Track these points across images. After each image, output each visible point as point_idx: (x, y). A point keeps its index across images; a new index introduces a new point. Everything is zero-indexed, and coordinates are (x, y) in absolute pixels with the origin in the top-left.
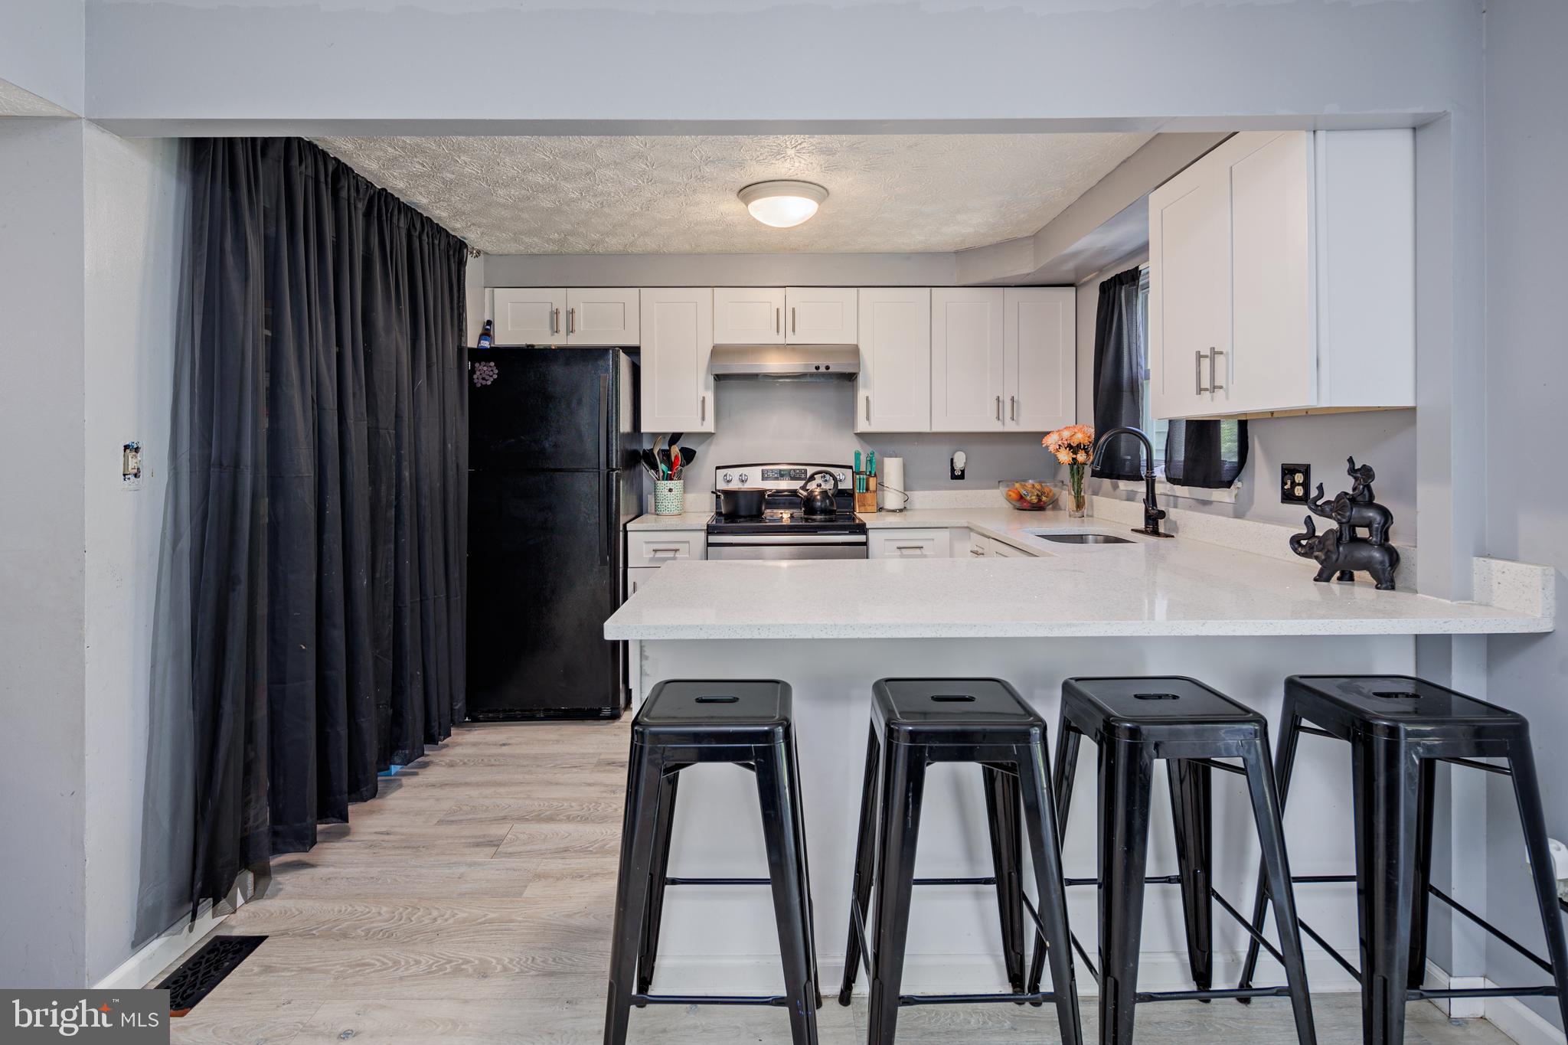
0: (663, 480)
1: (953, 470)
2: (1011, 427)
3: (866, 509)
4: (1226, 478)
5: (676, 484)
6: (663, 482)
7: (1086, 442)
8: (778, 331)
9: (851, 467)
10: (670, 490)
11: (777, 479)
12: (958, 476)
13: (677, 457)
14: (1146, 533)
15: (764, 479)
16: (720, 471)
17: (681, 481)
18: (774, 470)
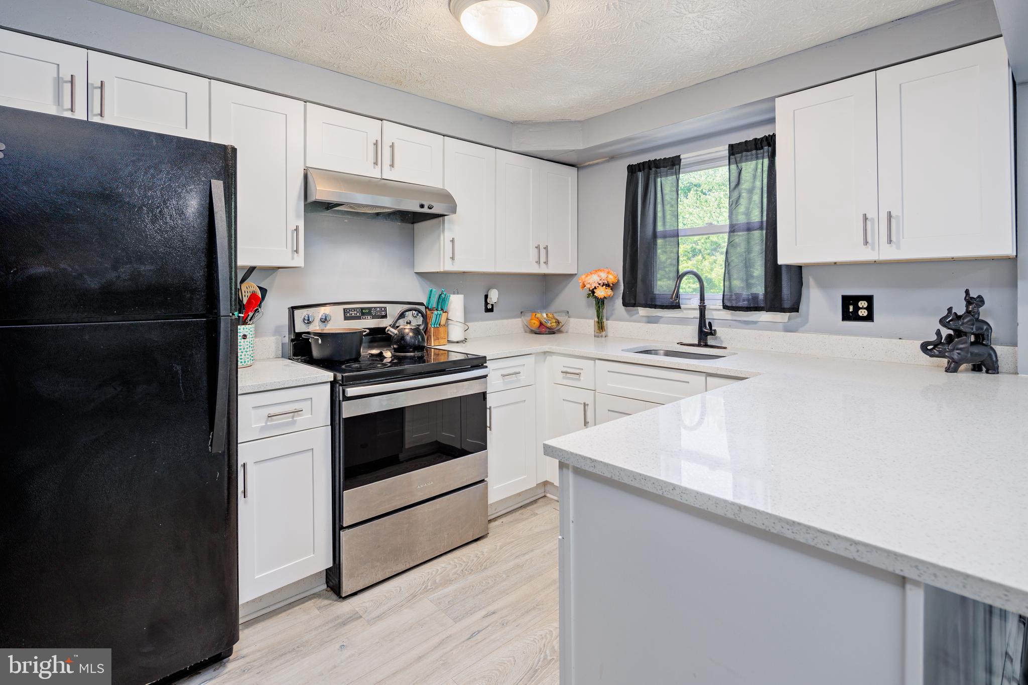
1: (486, 303)
2: (543, 270)
3: (439, 342)
7: (615, 282)
8: (375, 164)
9: (422, 304)
10: (245, 337)
11: (358, 318)
12: (489, 310)
13: (253, 296)
14: (699, 345)
15: (346, 318)
16: (296, 312)
17: (253, 325)
18: (355, 309)
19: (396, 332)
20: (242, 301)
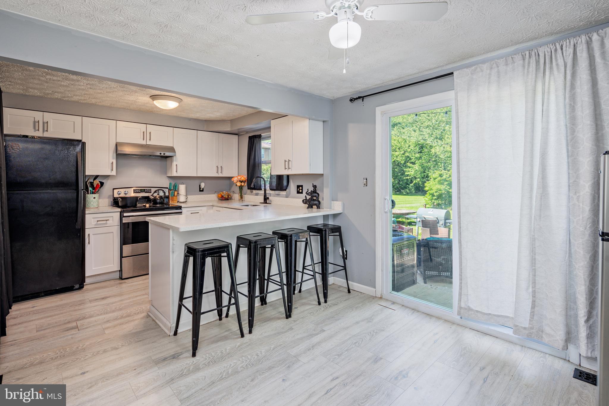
0: (91, 194)
1: (200, 188)
2: (220, 175)
4: (284, 188)
5: (96, 195)
6: (91, 195)
7: (245, 180)
8: (144, 139)
9: (167, 188)
10: (94, 198)
11: (140, 193)
12: (201, 190)
13: (98, 185)
14: (264, 203)
15: (134, 192)
16: (114, 190)
17: (98, 194)
18: (138, 190)
19: (153, 197)
20: (94, 186)
